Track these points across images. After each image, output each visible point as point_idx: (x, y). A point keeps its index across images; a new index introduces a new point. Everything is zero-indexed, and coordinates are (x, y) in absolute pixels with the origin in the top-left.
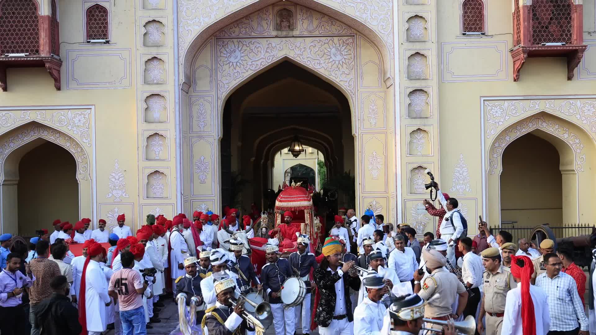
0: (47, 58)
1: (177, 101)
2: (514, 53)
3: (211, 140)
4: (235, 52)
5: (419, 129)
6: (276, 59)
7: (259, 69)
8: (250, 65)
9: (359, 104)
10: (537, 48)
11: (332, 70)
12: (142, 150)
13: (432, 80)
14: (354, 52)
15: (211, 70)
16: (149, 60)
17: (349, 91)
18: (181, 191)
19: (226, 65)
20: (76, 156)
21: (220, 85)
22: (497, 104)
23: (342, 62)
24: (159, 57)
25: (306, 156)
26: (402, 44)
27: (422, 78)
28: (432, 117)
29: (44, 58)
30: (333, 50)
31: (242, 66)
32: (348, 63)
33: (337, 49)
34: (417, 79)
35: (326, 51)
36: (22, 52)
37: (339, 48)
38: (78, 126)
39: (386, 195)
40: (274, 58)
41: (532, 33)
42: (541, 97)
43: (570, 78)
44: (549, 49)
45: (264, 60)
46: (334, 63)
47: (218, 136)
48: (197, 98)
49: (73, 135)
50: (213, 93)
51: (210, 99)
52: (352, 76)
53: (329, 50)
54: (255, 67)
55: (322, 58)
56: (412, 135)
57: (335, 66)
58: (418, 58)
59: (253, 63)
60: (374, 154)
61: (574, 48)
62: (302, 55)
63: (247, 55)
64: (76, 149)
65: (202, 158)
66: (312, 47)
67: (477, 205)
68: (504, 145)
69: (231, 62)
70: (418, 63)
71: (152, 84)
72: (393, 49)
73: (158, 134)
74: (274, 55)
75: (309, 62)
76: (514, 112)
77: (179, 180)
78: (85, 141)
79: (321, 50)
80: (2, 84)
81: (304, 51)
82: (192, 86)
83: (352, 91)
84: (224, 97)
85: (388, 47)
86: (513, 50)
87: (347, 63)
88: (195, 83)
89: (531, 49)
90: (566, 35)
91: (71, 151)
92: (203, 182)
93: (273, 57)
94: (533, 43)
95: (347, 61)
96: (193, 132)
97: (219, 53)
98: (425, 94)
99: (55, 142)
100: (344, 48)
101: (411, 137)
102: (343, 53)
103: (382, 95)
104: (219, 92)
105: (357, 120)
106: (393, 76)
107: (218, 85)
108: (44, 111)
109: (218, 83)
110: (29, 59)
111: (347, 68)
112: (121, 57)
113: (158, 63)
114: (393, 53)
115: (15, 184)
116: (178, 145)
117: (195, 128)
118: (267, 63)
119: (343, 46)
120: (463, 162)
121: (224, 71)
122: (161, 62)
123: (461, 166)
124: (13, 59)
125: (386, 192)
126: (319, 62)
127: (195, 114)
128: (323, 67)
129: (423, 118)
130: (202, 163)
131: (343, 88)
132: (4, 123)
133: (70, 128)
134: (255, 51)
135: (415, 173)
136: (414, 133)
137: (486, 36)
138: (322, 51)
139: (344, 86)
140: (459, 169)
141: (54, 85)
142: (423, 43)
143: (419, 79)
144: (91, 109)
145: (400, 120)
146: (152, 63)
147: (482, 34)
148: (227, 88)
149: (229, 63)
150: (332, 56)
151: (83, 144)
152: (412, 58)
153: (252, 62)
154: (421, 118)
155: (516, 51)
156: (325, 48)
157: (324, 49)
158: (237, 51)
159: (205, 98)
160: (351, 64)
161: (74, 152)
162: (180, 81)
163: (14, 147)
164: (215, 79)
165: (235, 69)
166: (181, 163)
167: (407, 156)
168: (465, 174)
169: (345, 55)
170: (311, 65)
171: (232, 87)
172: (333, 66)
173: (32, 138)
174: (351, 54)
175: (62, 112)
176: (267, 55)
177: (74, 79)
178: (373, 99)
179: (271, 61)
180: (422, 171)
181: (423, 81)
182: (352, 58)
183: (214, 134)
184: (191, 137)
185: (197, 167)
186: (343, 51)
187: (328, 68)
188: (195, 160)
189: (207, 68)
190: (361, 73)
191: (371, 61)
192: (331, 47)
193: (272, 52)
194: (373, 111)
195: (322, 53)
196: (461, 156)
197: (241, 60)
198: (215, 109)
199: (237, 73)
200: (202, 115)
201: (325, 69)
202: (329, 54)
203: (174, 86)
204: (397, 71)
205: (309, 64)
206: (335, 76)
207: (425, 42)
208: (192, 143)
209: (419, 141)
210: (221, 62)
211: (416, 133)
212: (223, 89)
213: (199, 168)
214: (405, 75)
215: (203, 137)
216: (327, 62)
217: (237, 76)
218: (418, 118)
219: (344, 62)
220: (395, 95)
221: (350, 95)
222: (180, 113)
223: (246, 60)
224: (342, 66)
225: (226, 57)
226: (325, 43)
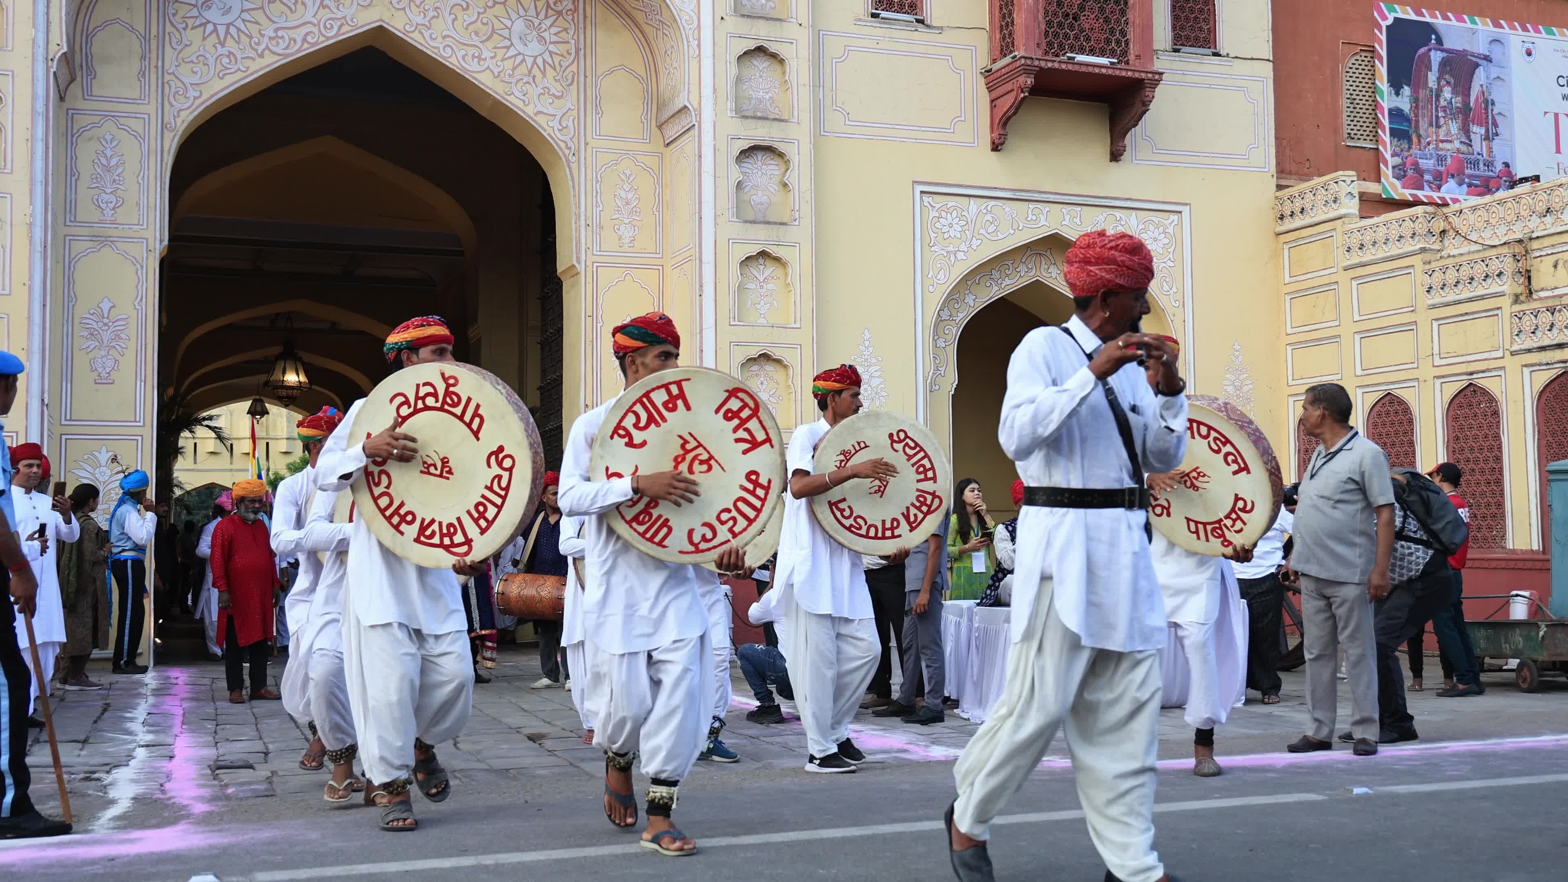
1: (40, 107)
2: (995, 76)
3: (137, 250)
5: (763, 254)
6: (351, 31)
7: (299, 51)
8: (271, 38)
9: (589, 184)
10: (1056, 65)
11: (514, 80)
13: (798, 123)
14: (575, 37)
15: (146, 39)
17: (563, 145)
18: (43, 393)
19: (193, 28)
21: (173, 86)
22: (950, 204)
23: (544, 61)
25: (231, 463)
26: (722, 18)
27: (772, 117)
28: (797, 223)
30: (519, 26)
31: (244, 39)
32: (561, 66)
33: (529, 24)
34: (760, 118)
35: (498, 26)
37: (536, 23)
40: (345, 28)
41: (1043, 26)
42: (1052, 198)
43: (1115, 156)
44: (1084, 69)
45: (315, 30)
46: (522, 62)
47: (161, 241)
48: (98, 118)
50: (151, 109)
51: (137, 125)
52: (570, 102)
53: (508, 23)
54: (286, 45)
55: (487, 44)
56: (746, 271)
57: (523, 69)
58: (760, 64)
59: (280, 33)
61: (1137, 75)
62: (429, 29)
63: (262, 8)
65: (106, 306)
66: (457, 10)
68: (963, 316)
69: (209, 22)
70: (761, 77)
72: (696, 31)
74: (344, 18)
75: (448, 50)
76: (991, 229)
77: (37, 357)
79: (485, 20)
81: (434, 17)
82: (79, 79)
83: (570, 144)
84: (185, 125)
85: (685, 24)
86: (990, 71)
87: (558, 67)
88: (91, 72)
89: (1043, 64)
90: (1118, 42)
92: (104, 381)
93: (342, 25)
94: (1046, 53)
95: (557, 59)
96: (75, 221)
98: (778, 161)
100: (548, 22)
101: (742, 274)
102: (546, 35)
103: (652, 162)
104: (167, 105)
105: (582, 225)
106: (696, 106)
107: (166, 86)
109: (165, 81)
111: (556, 81)
114: (696, 42)
116: (39, 248)
117: (86, 211)
118: (322, 39)
119: (546, 17)
120: (871, 349)
121: (186, 45)
123: (866, 360)
126: (476, 54)
127: (85, 166)
128: (488, 67)
129: (775, 223)
130: (106, 321)
131: (545, 134)
135: (750, 374)
136: (750, 263)
137: (928, 26)
138: (487, 24)
139: (546, 127)
142: (778, 23)
143: (765, 118)
145: (716, 224)
147: (918, 21)
148: (195, 98)
149: (204, 25)
150: (515, 40)
152: (746, 61)
153: (276, 30)
154: (769, 223)
155: (999, 74)
156: (496, 17)
157: (494, 20)
159: (122, 120)
160: (569, 70)
162: (53, 48)
164: (156, 67)
165: (223, 45)
166: (44, 305)
167: (732, 323)
168: (875, 382)
169: (551, 43)
170: (453, 60)
171: (211, 97)
172: (519, 69)
174: (568, 42)
176: (324, 14)
178: (628, 172)
179: (336, 35)
180: (769, 368)
181: (775, 123)
182: (570, 54)
183: (149, 234)
184: (67, 238)
185: (86, 334)
186: (545, 30)
187: (502, 75)
188: (81, 310)
189: (133, 30)
190: (596, 97)
191: (623, 67)
192: (514, 16)
193: (338, 9)
194: (627, 203)
195: (485, 30)
196: (867, 335)
197: (244, 21)
198: (152, 159)
199: (228, 56)
200: (109, 171)
201: (493, 74)
202: (506, 33)
203: (33, 59)
204: (707, 91)
205: (449, 57)
206: (523, 98)
207: (780, 20)
208: (73, 256)
209: (762, 287)
210: (178, 17)
211: (754, 264)
212: (181, 99)
213: (92, 334)
214: (729, 102)
215: (112, 239)
216: (499, 57)
217: (229, 66)
218: (761, 222)
219: (549, 60)
220: (700, 156)
221: (565, 156)
222: (47, 148)
223: (257, 23)
224: (544, 74)
225: (195, 6)
226: (495, 3)
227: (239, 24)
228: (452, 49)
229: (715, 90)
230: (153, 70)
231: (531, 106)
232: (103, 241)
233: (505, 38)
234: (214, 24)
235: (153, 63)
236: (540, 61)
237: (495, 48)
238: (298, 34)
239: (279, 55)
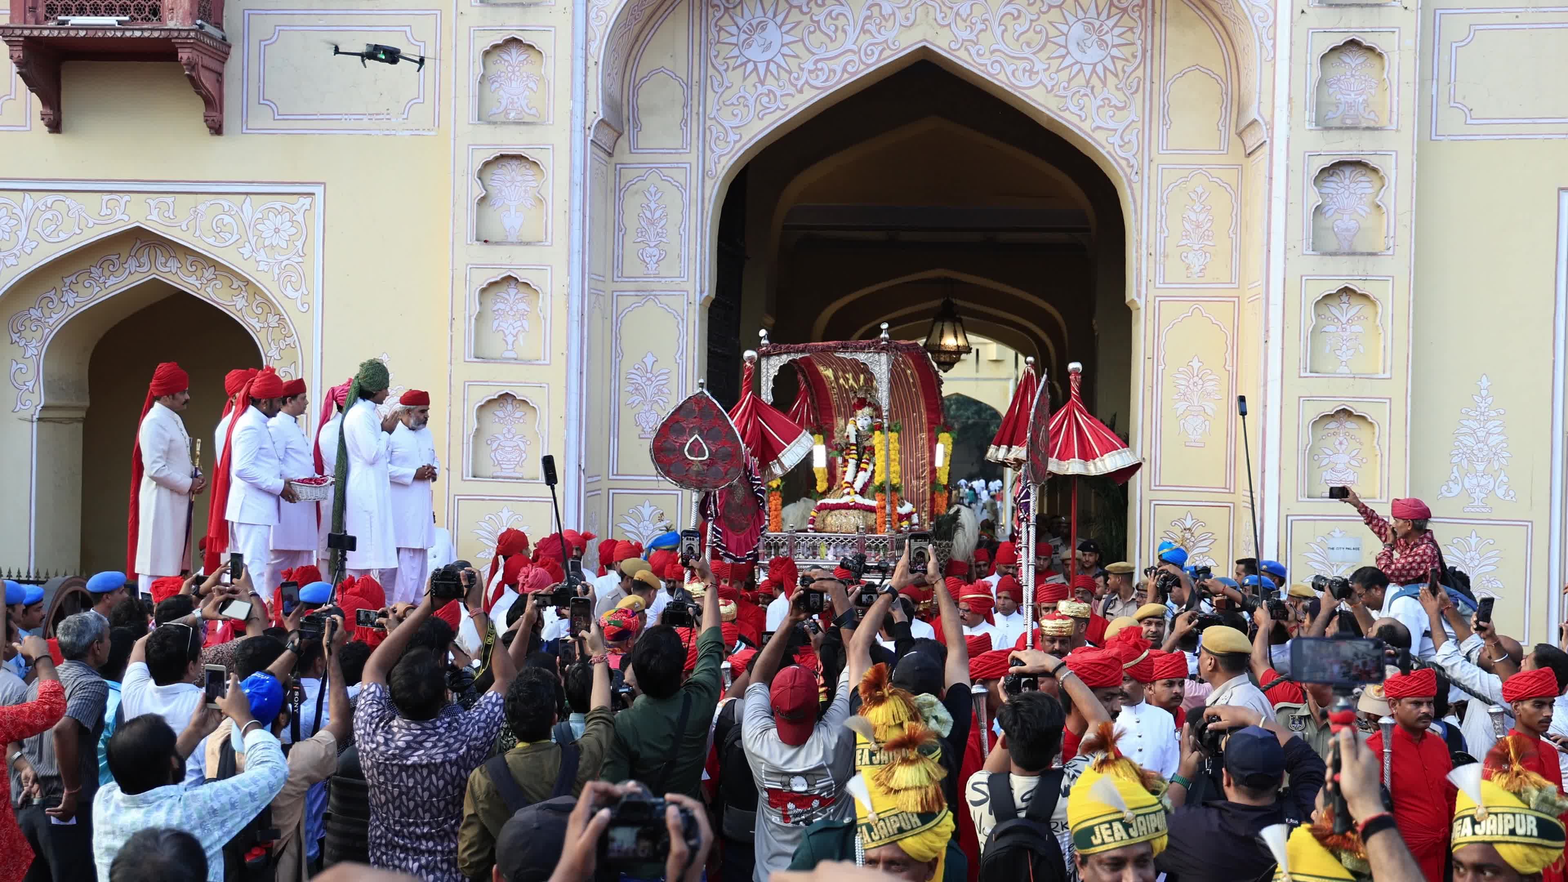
0: (184, 34)
1: (578, 177)
3: (678, 303)
4: (763, 29)
5: (1346, 291)
6: (893, 55)
7: (837, 83)
8: (810, 72)
9: (1152, 207)
11: (1069, 94)
12: (464, 327)
13: (1397, 131)
14: (1142, 37)
15: (688, 86)
16: (496, 47)
17: (1124, 163)
18: (580, 458)
19: (734, 69)
20: (261, 339)
21: (714, 132)
23: (1105, 68)
24: (526, 38)
26: (1303, 12)
27: (1364, 125)
28: (1390, 252)
29: (176, 34)
30: (1077, 30)
31: (784, 75)
32: (1124, 72)
33: (1089, 27)
34: (1347, 128)
35: (1053, 32)
36: (110, 10)
37: (1097, 24)
38: (272, 247)
39: (1228, 498)
40: (888, 52)
45: (856, 58)
46: (1078, 73)
47: (701, 292)
48: (641, 172)
49: (258, 276)
50: (692, 158)
51: (679, 176)
52: (1135, 112)
53: (1065, 28)
54: (825, 77)
55: (1041, 55)
56: (1324, 310)
57: (1080, 80)
58: (1353, 60)
59: (820, 65)
60: (1196, 364)
62: (976, 44)
63: (802, 40)
64: (262, 318)
65: (649, 361)
66: (1008, 20)
67: (1530, 541)
69: (749, 60)
70: (1353, 76)
71: (504, 123)
72: (1272, 29)
73: (516, 279)
74: (886, 41)
75: (997, 66)
77: (574, 424)
78: (290, 292)
79: (1038, 28)
80: (49, 111)
81: (982, 30)
82: (626, 133)
83: (1133, 161)
84: (726, 170)
85: (1257, 21)
87: (1121, 75)
88: (637, 124)
91: (248, 324)
92: (647, 436)
93: (884, 49)
95: (1120, 64)
96: (622, 277)
97: (713, 30)
98: (1372, 176)
99: (201, 295)
100: (1111, 23)
101: (1318, 316)
102: (1108, 37)
103: (1230, 176)
104: (708, 151)
105: (1144, 252)
106: (1268, 119)
107: (708, 132)
108: (169, 199)
109: (707, 127)
110: (128, 34)
111: (1118, 89)
112: (409, 35)
113: (523, 57)
114: (1272, 41)
115: (72, 420)
116: (576, 317)
117: (632, 267)
118: (862, 67)
119: (1109, 17)
120: (1490, 400)
121: (727, 88)
122: (534, 56)
123: (1482, 414)
124: (82, 33)
125: (1228, 489)
126: (1028, 68)
127: (631, 221)
128: (1041, 82)
129: (1362, 254)
130: (649, 375)
131: (1103, 152)
132: (48, 231)
133: (247, 251)
134: (828, 26)
135: (1325, 432)
136: (1329, 301)
138: (1040, 32)
139: (1104, 143)
140: (1474, 425)
141: (202, 119)
142: (1376, 9)
143: (1353, 128)
144: (314, 194)
145: (1286, 258)
146: (506, 57)
148: (736, 142)
149: (744, 64)
150: (1072, 47)
151: (286, 303)
152: (1334, 59)
153: (816, 62)
154: (1354, 254)
156: (1051, 23)
157: (1048, 26)
158: (771, 26)
159: (666, 172)
160: (1133, 76)
161: (258, 325)
162: (590, 116)
163: (78, 306)
164: (698, 114)
165: (762, 83)
166: (581, 373)
167: (1302, 375)
168: (1493, 440)
169: (1113, 46)
170: (1002, 77)
171: (750, 140)
172: (1075, 80)
173: (132, 278)
174: (1133, 44)
175: (224, 201)
176: (865, 39)
177: (264, 101)
178: (1200, 190)
179: (878, 61)
180: (1350, 425)
181: (1367, 133)
182: (1135, 57)
183: (689, 286)
184: (615, 294)
185: (630, 389)
186: (1107, 32)
187: (1056, 88)
188: (627, 365)
189: (676, 77)
190: (1164, 106)
191: (1197, 67)
192: (1071, 19)
193: (879, 33)
194: (1198, 227)
195: (1039, 39)
196: (1485, 382)
197: (783, 55)
198: (693, 209)
199: (768, 95)
200: (653, 224)
201: (1047, 88)
202: (1061, 40)
203: (571, 131)
204: (1281, 100)
205: (998, 74)
206: (1079, 113)
207: (1379, 5)
208: (619, 313)
209: (1344, 330)
210: (720, 60)
211: (1335, 302)
212: (722, 144)
213: (637, 389)
214: (1307, 112)
215: (654, 293)
216: (1053, 68)
217: (768, 105)
218: (1344, 254)
219: (1111, 67)
220: (1271, 178)
221: (1126, 175)
222: (584, 216)
223: (797, 57)
224: (1104, 83)
225: (736, 45)
226: (1050, 7)
227: (779, 59)
228: (1002, 65)
229: (1290, 99)
230: (695, 117)
231: (1089, 121)
232: (647, 296)
233: (1061, 46)
234: (754, 62)
235: (695, 111)
236: (1100, 69)
237: (1049, 58)
238: (837, 65)
239: (818, 88)
